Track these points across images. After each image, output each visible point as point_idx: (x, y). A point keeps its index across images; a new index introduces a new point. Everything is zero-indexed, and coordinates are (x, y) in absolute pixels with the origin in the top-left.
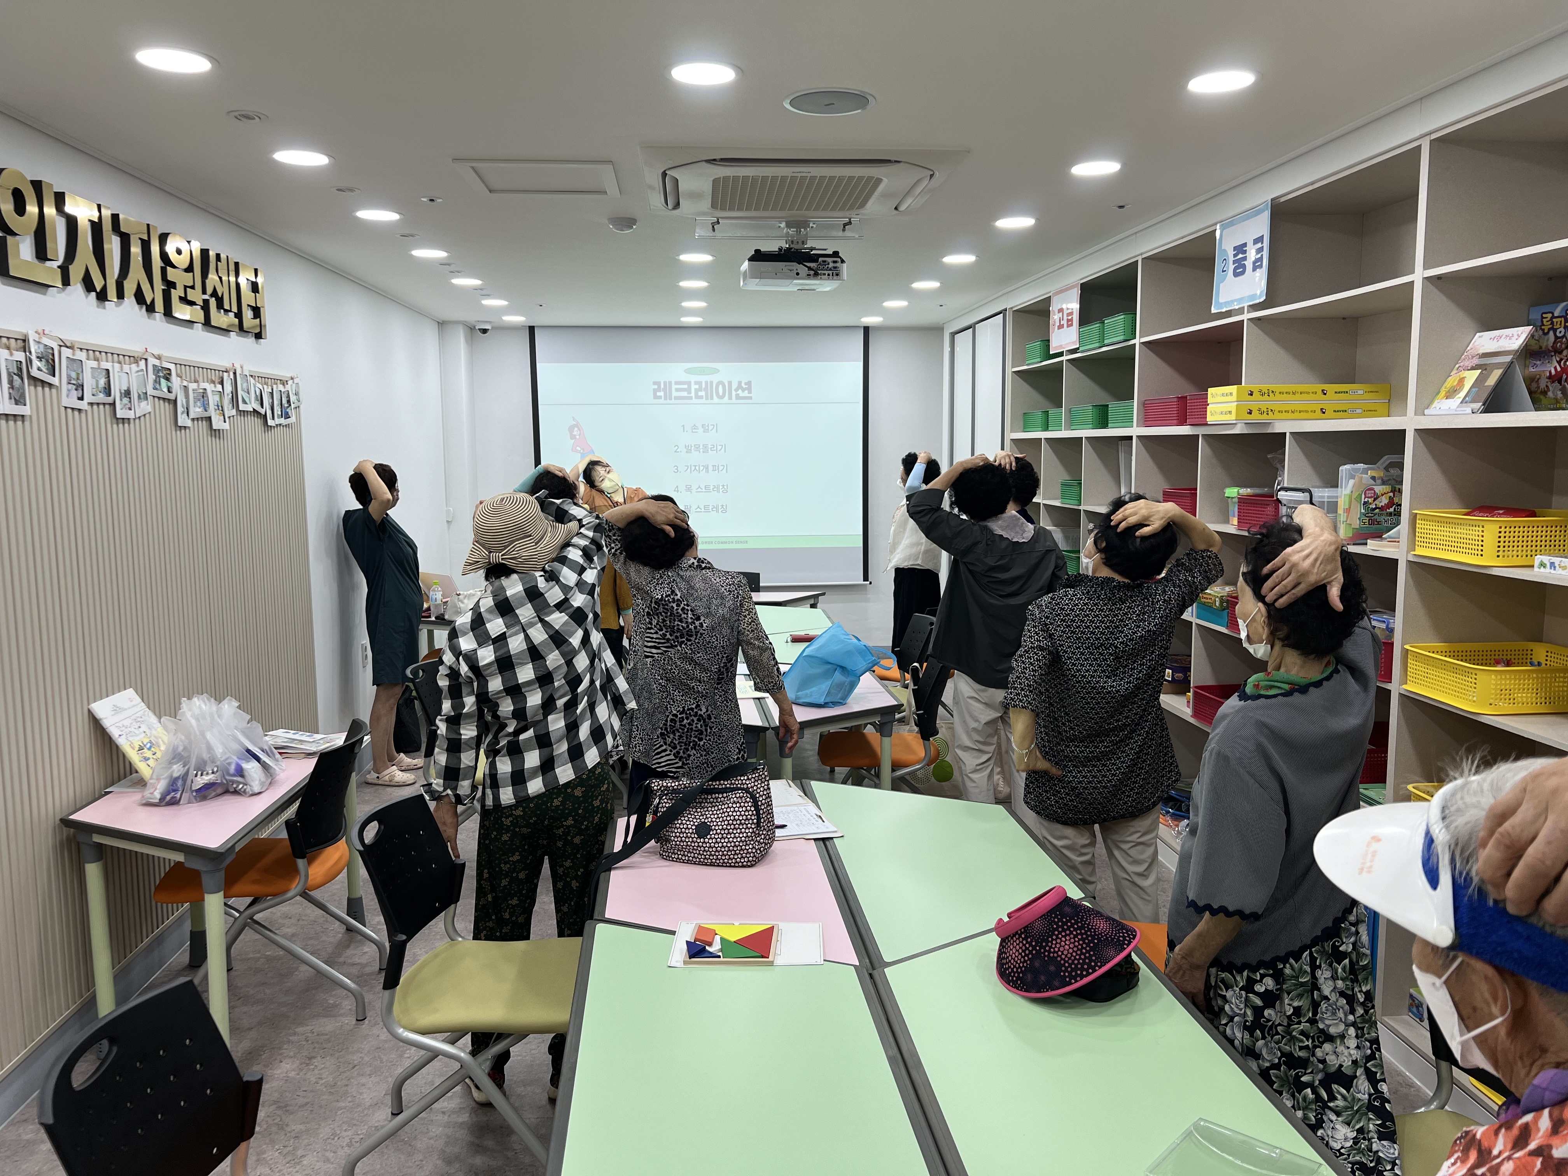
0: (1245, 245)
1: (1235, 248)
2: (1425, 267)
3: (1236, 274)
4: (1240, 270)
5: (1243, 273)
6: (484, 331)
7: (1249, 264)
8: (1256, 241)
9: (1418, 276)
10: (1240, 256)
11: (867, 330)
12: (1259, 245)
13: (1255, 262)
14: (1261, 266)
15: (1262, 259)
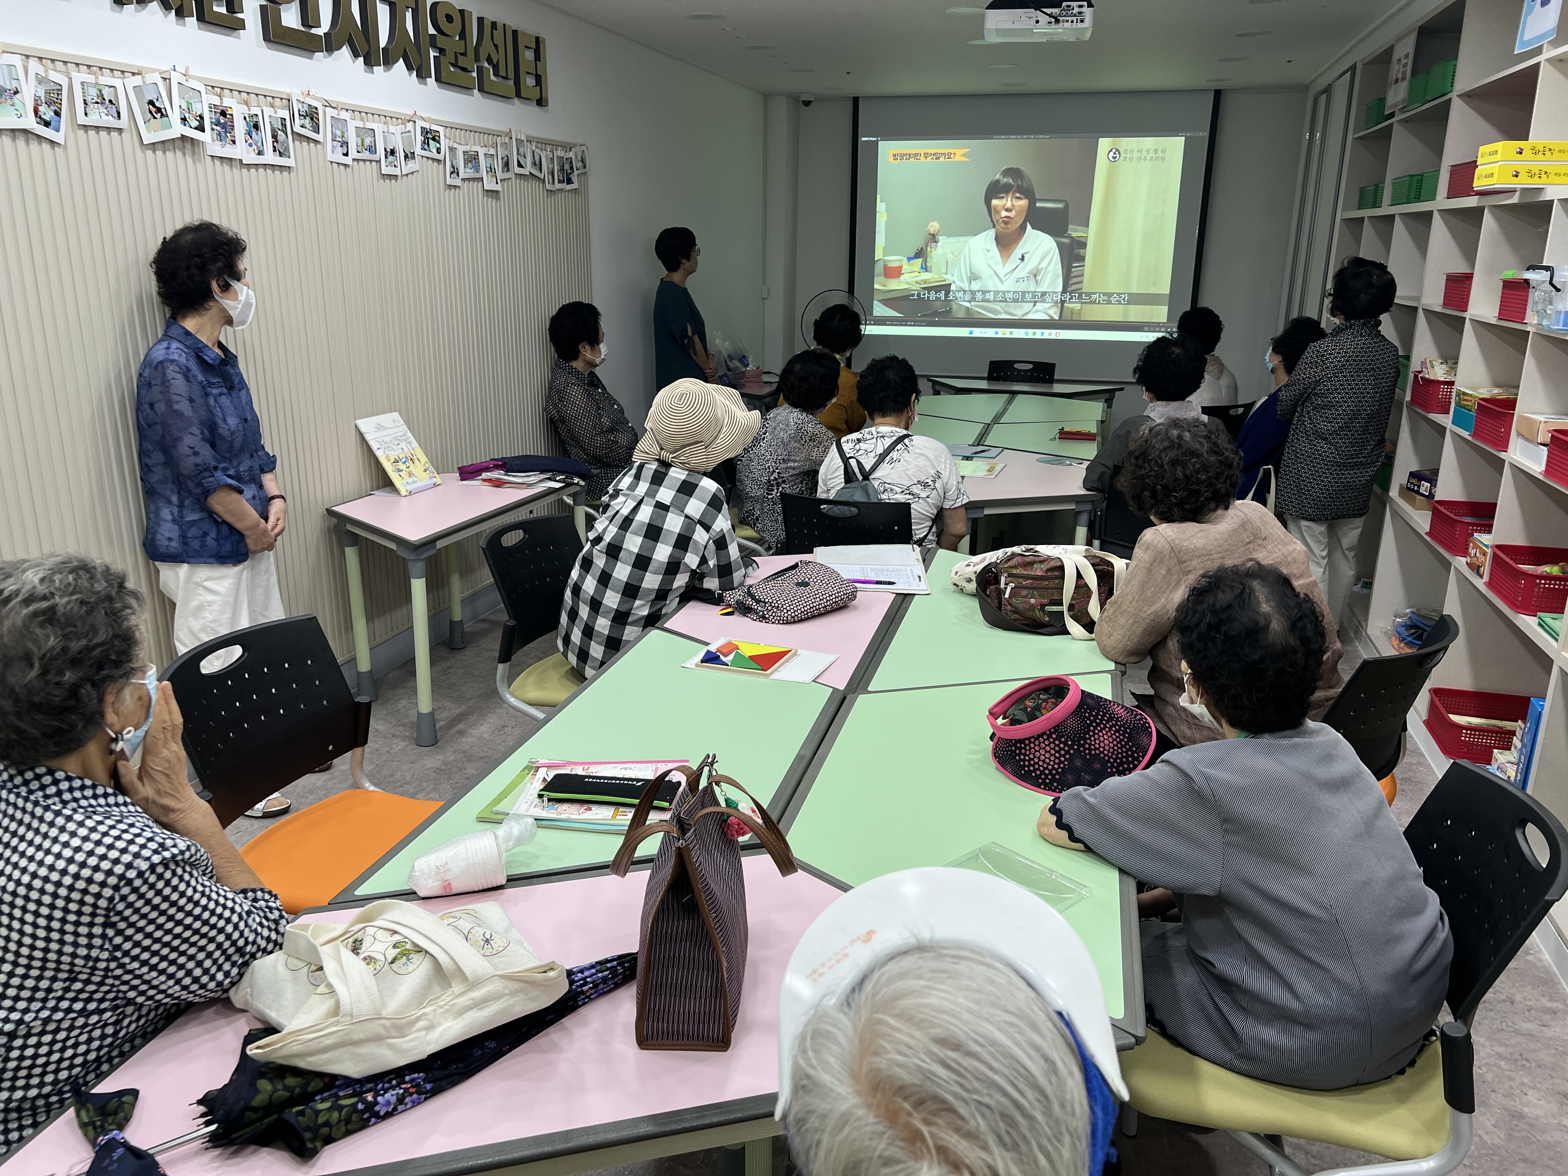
3: (1543, 4)
6: (807, 103)
11: (1218, 94)
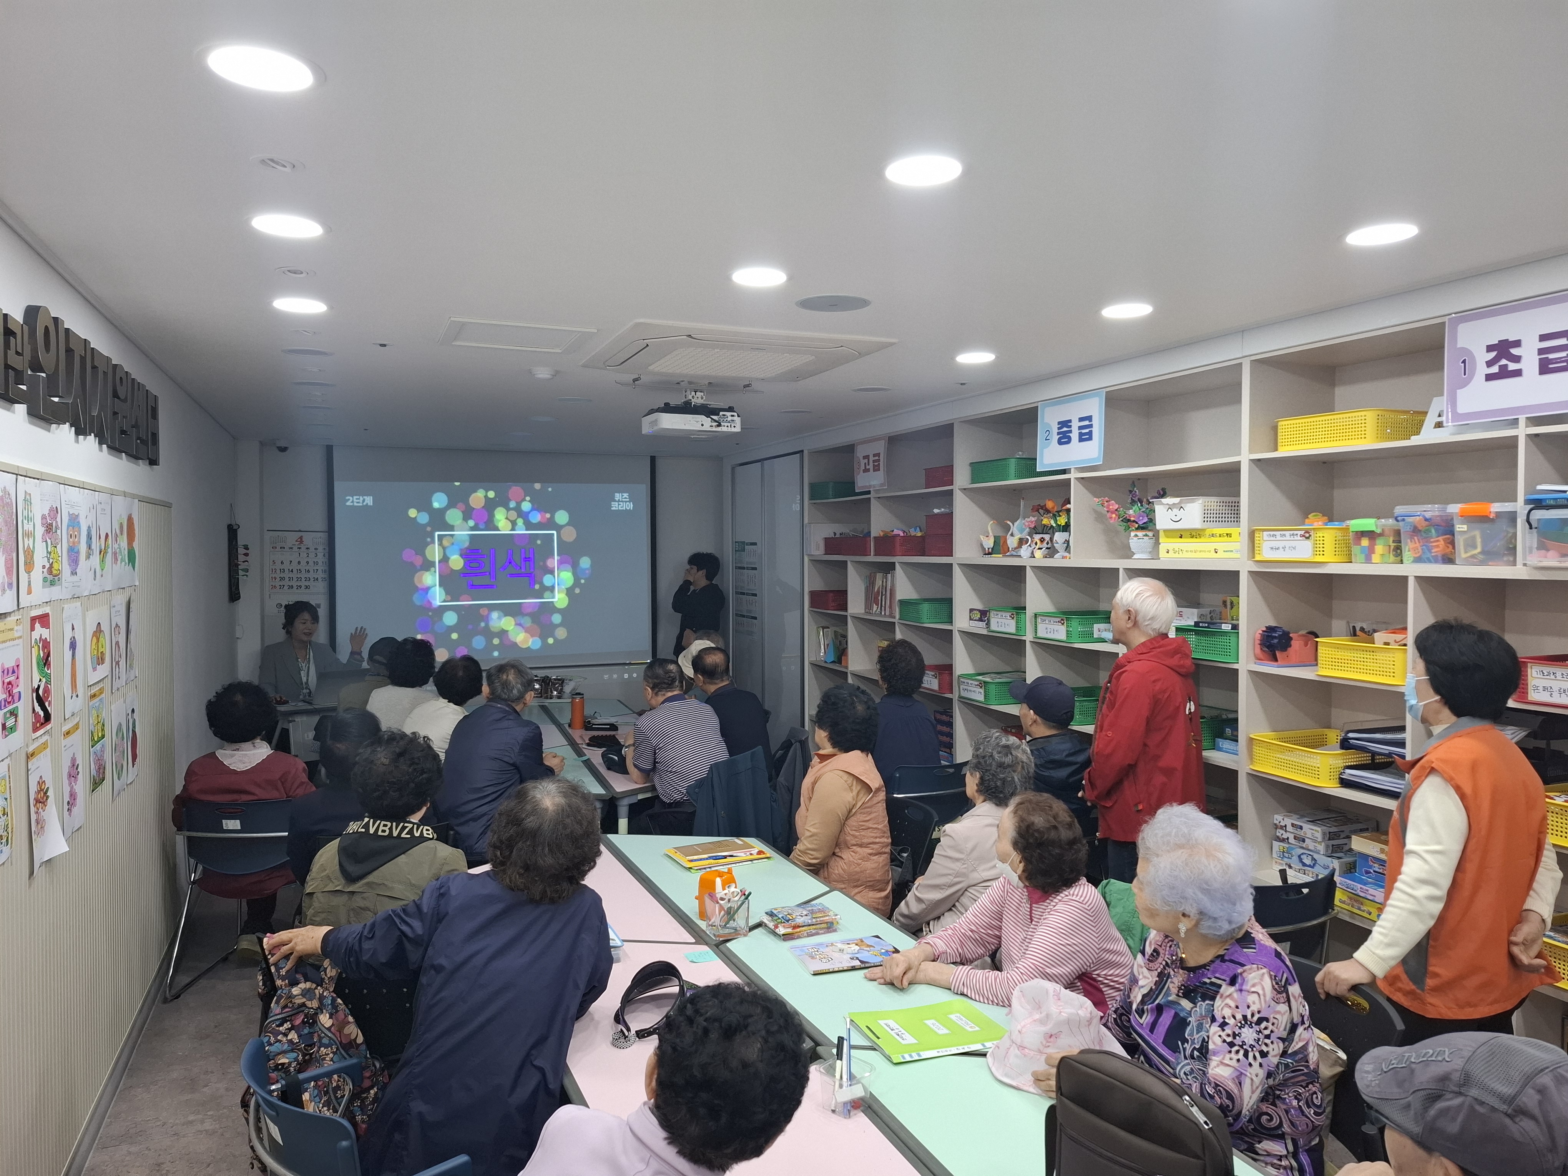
0: (1070, 421)
1: (1059, 423)
2: (1251, 452)
3: (1060, 442)
4: (1064, 439)
5: (1069, 442)
7: (1075, 435)
8: (1081, 419)
9: (1244, 457)
10: (1065, 429)
11: (653, 459)
12: (1087, 423)
13: (1081, 434)
14: (1090, 439)
15: (1090, 434)
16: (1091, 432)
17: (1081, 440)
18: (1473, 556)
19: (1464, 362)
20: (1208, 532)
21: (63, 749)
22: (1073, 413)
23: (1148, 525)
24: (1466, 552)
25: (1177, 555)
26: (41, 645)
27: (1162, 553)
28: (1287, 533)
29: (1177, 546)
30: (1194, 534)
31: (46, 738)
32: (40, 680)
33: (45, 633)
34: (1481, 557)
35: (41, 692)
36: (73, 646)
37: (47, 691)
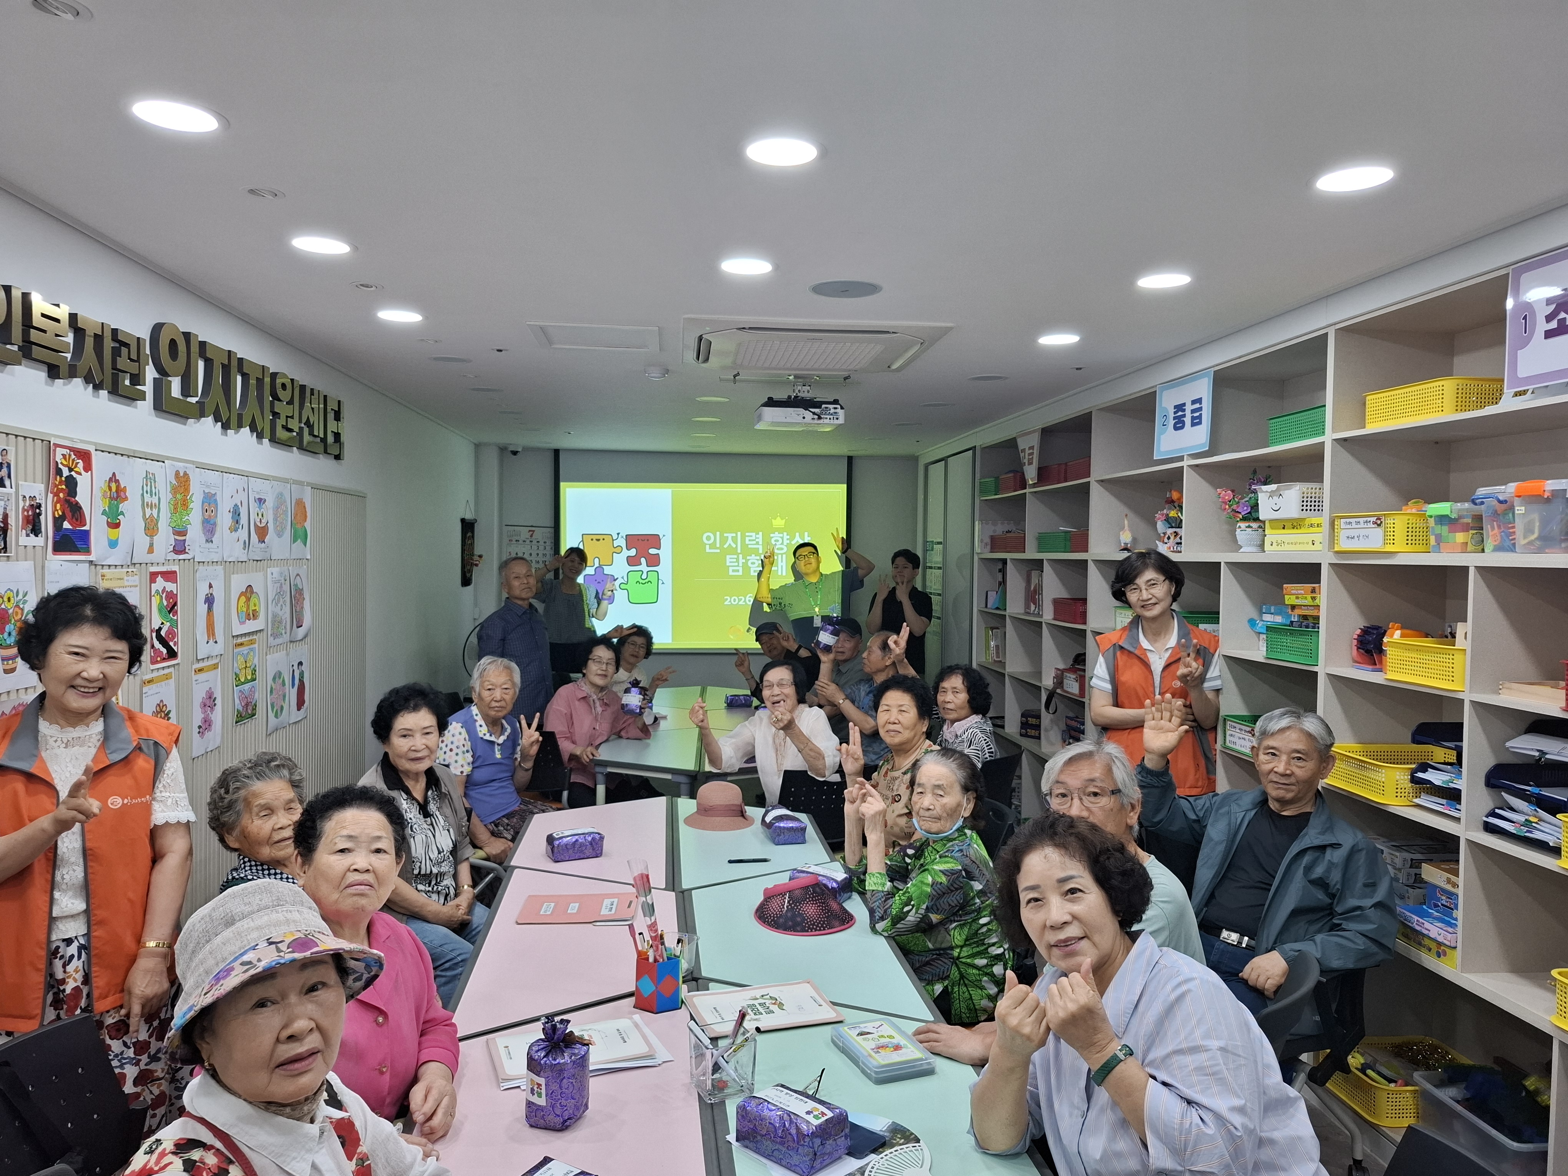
0: (1184, 404)
1: (1175, 407)
2: (1334, 430)
3: (1176, 428)
4: (1179, 425)
5: (1182, 428)
6: (515, 453)
7: (1188, 420)
8: (1194, 402)
9: (1328, 438)
10: (1180, 413)
11: (850, 459)
12: (1197, 406)
13: (1193, 418)
14: (1200, 423)
15: (1200, 417)
16: (1201, 414)
17: (1193, 425)
18: (1530, 543)
19: (1525, 318)
20: (1308, 521)
21: (194, 683)
22: (1185, 395)
23: (1252, 515)
24: (1525, 538)
25: (1279, 548)
26: (164, 596)
27: (1267, 547)
28: (1362, 520)
29: (1280, 538)
30: (1295, 524)
31: (171, 670)
32: (162, 623)
33: (170, 587)
34: (1538, 543)
35: (163, 633)
36: (210, 600)
37: (172, 633)
